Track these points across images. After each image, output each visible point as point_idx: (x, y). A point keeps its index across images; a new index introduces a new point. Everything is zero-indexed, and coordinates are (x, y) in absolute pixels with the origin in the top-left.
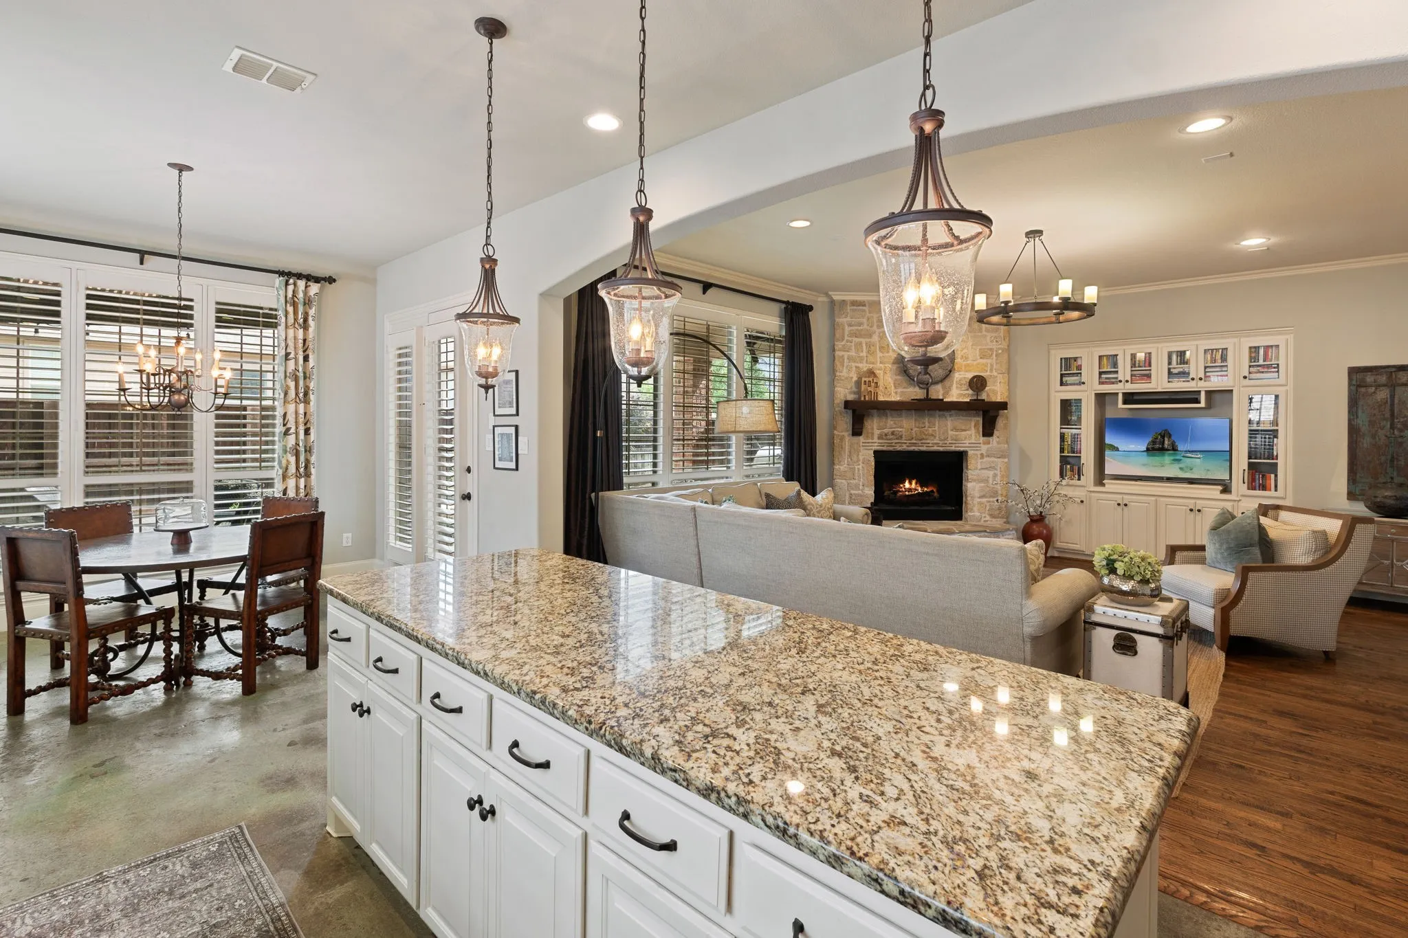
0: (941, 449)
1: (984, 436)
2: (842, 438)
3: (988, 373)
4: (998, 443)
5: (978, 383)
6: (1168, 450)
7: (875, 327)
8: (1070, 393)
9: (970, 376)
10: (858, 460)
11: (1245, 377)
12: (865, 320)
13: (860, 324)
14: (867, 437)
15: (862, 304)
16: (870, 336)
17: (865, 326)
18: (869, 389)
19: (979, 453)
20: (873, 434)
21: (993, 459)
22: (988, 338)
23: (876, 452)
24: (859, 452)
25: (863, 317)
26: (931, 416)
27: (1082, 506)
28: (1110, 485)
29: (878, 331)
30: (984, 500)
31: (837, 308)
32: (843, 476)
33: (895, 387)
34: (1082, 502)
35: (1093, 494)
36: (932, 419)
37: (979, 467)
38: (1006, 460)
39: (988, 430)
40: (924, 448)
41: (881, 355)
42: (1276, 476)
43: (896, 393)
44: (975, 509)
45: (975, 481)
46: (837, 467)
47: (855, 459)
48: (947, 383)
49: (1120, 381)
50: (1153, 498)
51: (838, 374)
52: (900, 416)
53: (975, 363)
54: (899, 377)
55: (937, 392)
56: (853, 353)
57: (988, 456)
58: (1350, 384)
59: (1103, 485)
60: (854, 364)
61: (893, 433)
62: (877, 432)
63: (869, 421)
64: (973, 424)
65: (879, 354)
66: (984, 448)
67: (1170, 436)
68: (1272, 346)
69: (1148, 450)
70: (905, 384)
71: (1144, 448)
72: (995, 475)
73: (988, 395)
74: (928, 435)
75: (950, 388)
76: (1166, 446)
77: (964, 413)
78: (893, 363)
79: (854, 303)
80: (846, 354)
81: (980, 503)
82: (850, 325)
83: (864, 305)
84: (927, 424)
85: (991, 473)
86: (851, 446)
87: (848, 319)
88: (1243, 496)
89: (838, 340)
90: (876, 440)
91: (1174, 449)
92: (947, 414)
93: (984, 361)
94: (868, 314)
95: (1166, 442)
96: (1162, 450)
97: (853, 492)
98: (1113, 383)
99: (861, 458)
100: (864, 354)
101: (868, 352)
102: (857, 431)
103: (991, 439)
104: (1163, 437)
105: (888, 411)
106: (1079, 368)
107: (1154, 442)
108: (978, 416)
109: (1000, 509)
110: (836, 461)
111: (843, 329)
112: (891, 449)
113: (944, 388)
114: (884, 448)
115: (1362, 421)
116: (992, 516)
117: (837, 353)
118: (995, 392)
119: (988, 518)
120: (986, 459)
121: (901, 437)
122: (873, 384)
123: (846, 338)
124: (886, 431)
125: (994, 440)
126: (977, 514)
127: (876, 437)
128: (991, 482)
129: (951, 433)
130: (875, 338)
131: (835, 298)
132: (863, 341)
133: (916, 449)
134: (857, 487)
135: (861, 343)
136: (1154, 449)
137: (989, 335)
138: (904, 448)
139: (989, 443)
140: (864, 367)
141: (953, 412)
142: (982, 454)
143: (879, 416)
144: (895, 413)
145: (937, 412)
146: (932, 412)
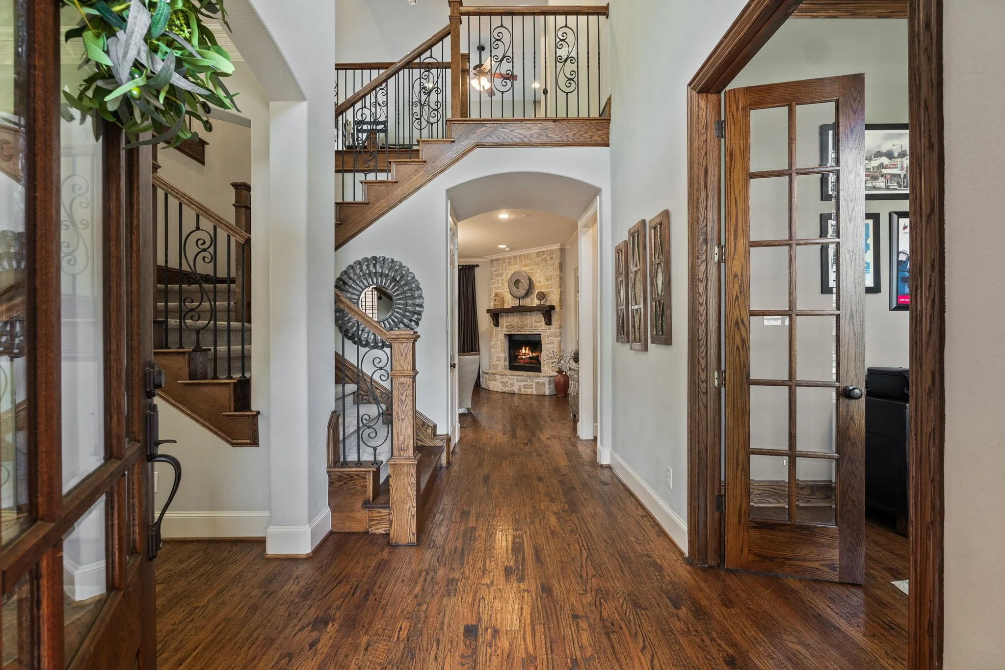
0: (530, 333)
1: (547, 325)
2: (490, 328)
3: (550, 289)
4: (555, 329)
5: (541, 296)
7: (504, 271)
12: (500, 268)
13: (499, 270)
14: (501, 328)
15: (500, 260)
17: (501, 271)
18: (500, 302)
19: (546, 334)
20: (503, 325)
21: (552, 338)
22: (550, 269)
23: (507, 335)
24: (498, 334)
26: (526, 315)
30: (550, 361)
32: (493, 347)
33: (509, 300)
36: (527, 317)
37: (547, 343)
38: (559, 339)
39: (549, 322)
40: (523, 333)
43: (510, 303)
44: (546, 366)
45: (545, 350)
46: (490, 342)
47: (497, 338)
48: (531, 297)
51: (491, 296)
52: (514, 316)
53: (544, 284)
55: (527, 302)
56: (496, 285)
57: (550, 336)
60: (497, 291)
61: (511, 325)
62: (505, 325)
63: (501, 319)
65: (506, 285)
66: (549, 331)
70: (512, 298)
72: (554, 347)
73: (550, 302)
74: (524, 325)
75: (533, 299)
79: (496, 260)
80: (493, 286)
81: (548, 363)
82: (496, 271)
84: (524, 319)
85: (551, 346)
86: (496, 332)
87: (494, 268)
89: (491, 279)
90: (505, 329)
92: (533, 313)
93: (547, 283)
94: (501, 265)
97: (497, 355)
99: (499, 338)
101: (502, 284)
102: (497, 324)
103: (551, 327)
105: (508, 313)
110: (490, 339)
112: (513, 333)
113: (530, 300)
118: (553, 299)
119: (551, 372)
120: (550, 338)
121: (516, 327)
123: (495, 278)
124: (508, 324)
125: (553, 327)
126: (546, 369)
127: (504, 327)
128: (551, 351)
129: (534, 324)
131: (489, 259)
134: (498, 352)
137: (550, 267)
139: (550, 329)
141: (535, 312)
143: (505, 315)
144: (512, 314)
145: (529, 313)
146: (526, 313)
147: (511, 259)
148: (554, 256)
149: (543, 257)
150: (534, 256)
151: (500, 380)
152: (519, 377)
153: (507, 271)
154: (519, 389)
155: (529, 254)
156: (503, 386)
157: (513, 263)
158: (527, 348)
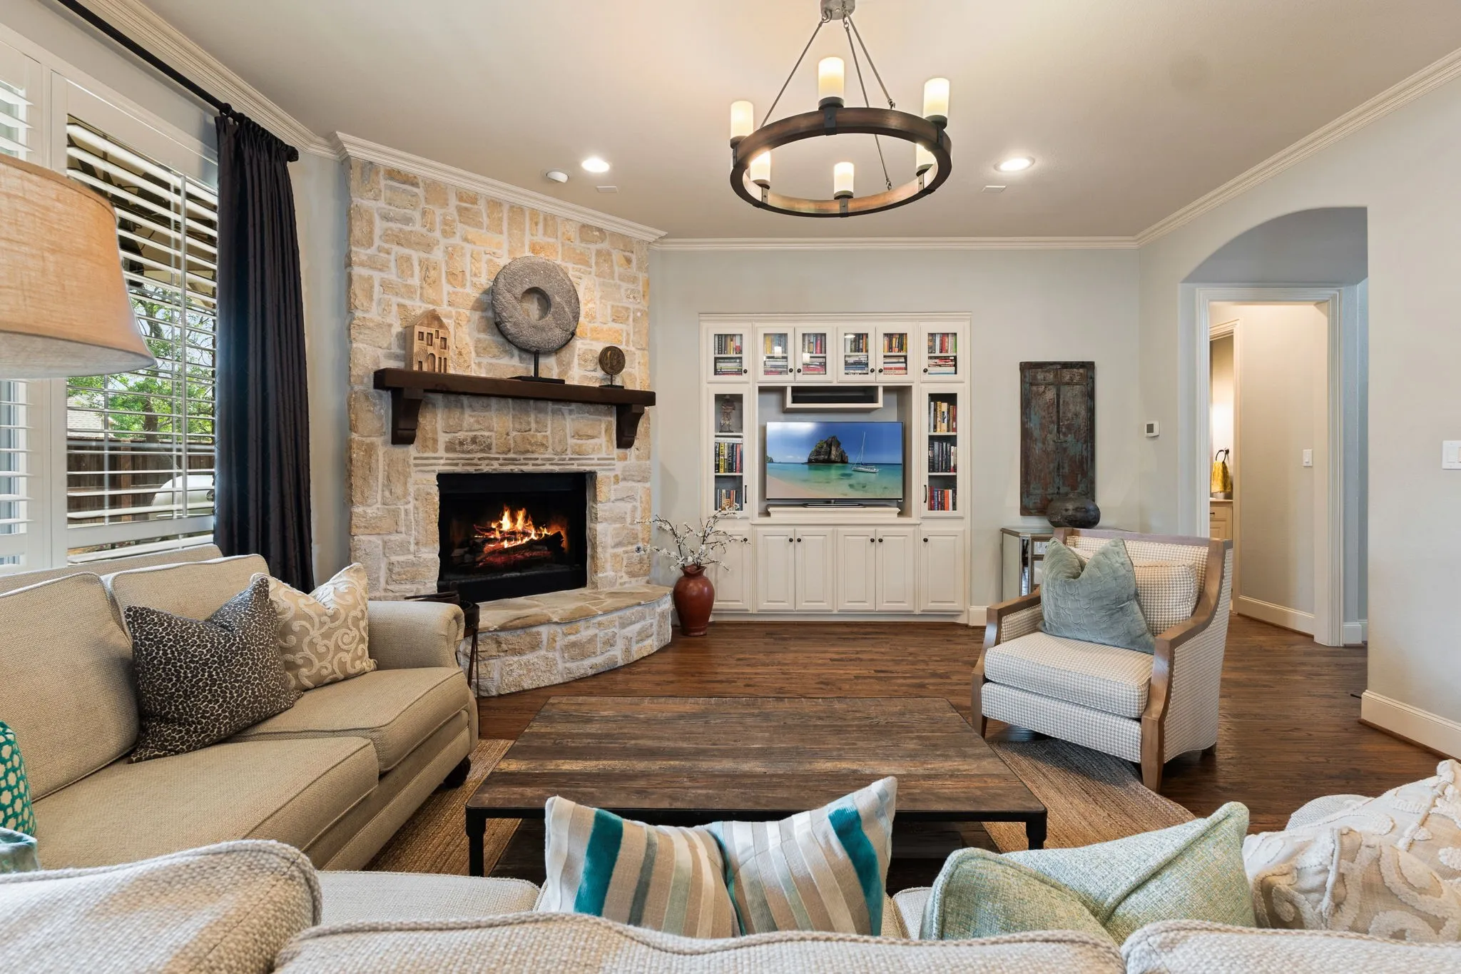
0: (557, 469)
1: (619, 446)
2: (370, 449)
3: (627, 346)
4: (638, 458)
5: (612, 360)
6: (835, 462)
7: (437, 234)
8: (729, 386)
9: (599, 347)
10: (406, 494)
11: (925, 371)
12: (417, 215)
13: (408, 220)
14: (425, 447)
15: (411, 181)
16: (428, 247)
17: (418, 228)
18: (430, 350)
19: (612, 474)
20: (435, 441)
21: (630, 484)
22: (623, 290)
23: (442, 478)
24: (406, 476)
25: (414, 206)
26: (540, 411)
27: (745, 545)
28: (778, 514)
29: (443, 242)
30: (620, 550)
31: (355, 174)
32: (372, 528)
33: (478, 354)
34: (745, 540)
35: (759, 529)
36: (541, 416)
37: (613, 498)
38: (647, 486)
39: (625, 439)
40: (529, 468)
41: (451, 289)
42: (955, 492)
43: (479, 364)
44: (608, 566)
45: (606, 520)
46: (358, 510)
47: (399, 490)
48: (564, 354)
49: (791, 370)
50: (830, 529)
51: (358, 314)
52: (487, 408)
53: (605, 327)
54: (483, 336)
55: (550, 368)
56: (392, 275)
57: (624, 479)
58: (1023, 382)
59: (768, 514)
60: (395, 300)
61: (474, 440)
62: (443, 438)
63: (429, 416)
64: (603, 426)
65: (446, 288)
66: (619, 466)
67: (838, 444)
68: (948, 334)
69: (810, 461)
70: (495, 351)
71: (806, 460)
72: (634, 510)
73: (624, 382)
74: (536, 443)
75: (569, 364)
76: (833, 457)
77: (591, 408)
78: (474, 309)
79: (393, 174)
80: (377, 276)
81: (615, 556)
82: (386, 218)
83: (415, 185)
84: (533, 426)
85: (628, 506)
86: (390, 464)
87: (381, 204)
88: (924, 518)
89: (358, 243)
90: (441, 452)
91: (843, 461)
92: (565, 408)
93: (619, 326)
94: (423, 204)
95: (834, 452)
96: (829, 462)
97: (394, 558)
98: (780, 373)
99: (412, 489)
100: (416, 281)
101: (425, 278)
102: (403, 434)
103: (628, 451)
104: (830, 446)
105: (465, 400)
106: (739, 350)
107: (818, 452)
108: (610, 414)
109: (641, 561)
110: (357, 497)
111: (371, 222)
112: (471, 469)
113: (560, 363)
114: (458, 469)
115: (1034, 425)
116: (632, 574)
117: (357, 271)
118: (633, 378)
119: (626, 578)
120: (622, 484)
121: (489, 447)
122: (437, 342)
123: (377, 242)
124: (461, 435)
125: (632, 452)
126: (610, 574)
127: (441, 446)
128: (629, 520)
129: (571, 441)
130: (438, 255)
131: (352, 151)
132: (416, 255)
133: (516, 469)
134: (403, 547)
135: (408, 259)
136: (817, 461)
137: (625, 285)
138: (495, 467)
139: (625, 458)
140: (418, 307)
141: (573, 406)
142: (616, 476)
143: (448, 406)
144: (478, 402)
145: (550, 405)
146: (541, 404)
147: (474, 200)
148: (634, 257)
149: (600, 246)
150: (573, 231)
151: (560, 642)
152: (628, 612)
153: (456, 240)
154: (628, 651)
155: (553, 217)
156: (573, 659)
157: (485, 220)
158: (521, 515)
